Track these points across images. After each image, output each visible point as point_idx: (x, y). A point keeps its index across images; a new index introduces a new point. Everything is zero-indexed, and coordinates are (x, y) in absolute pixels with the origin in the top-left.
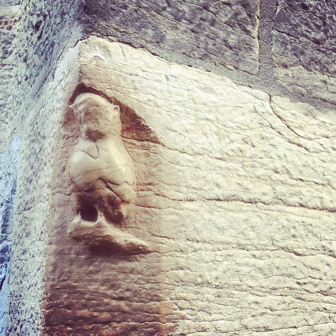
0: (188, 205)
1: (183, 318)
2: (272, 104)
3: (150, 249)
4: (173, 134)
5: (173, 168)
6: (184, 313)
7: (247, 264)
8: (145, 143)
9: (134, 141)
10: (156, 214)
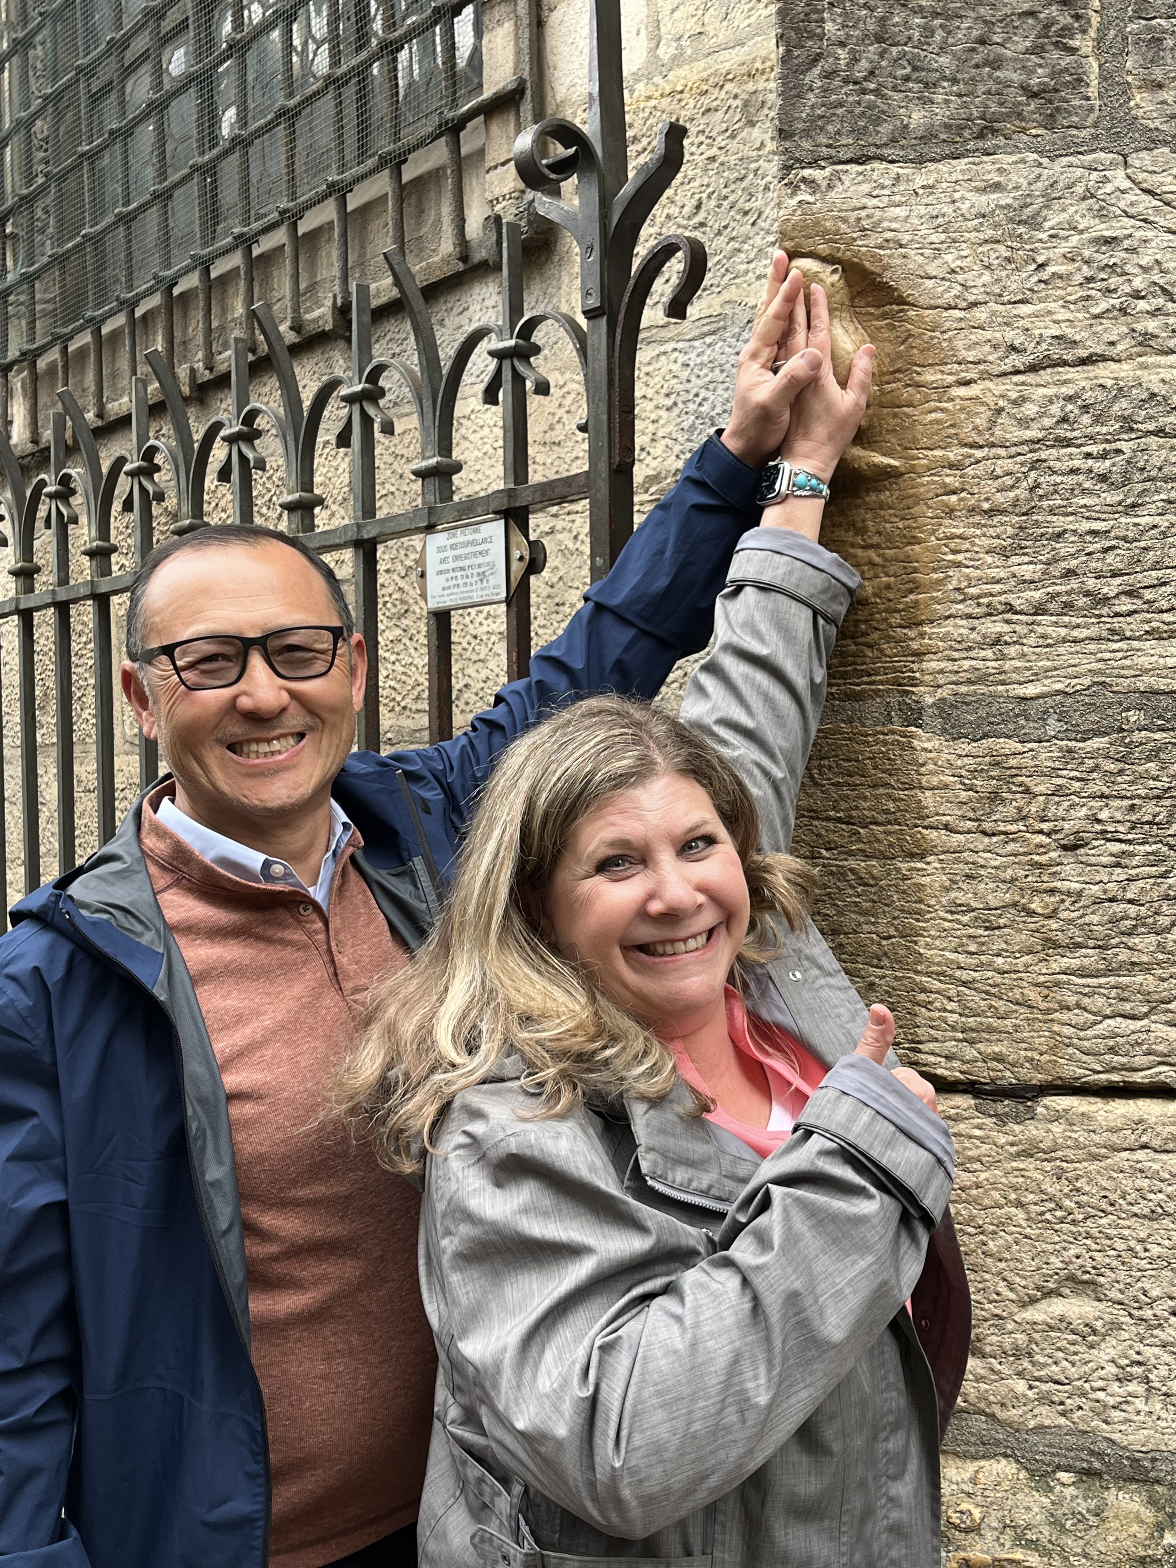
0: (962, 391)
1: (958, 565)
2: (1129, 171)
3: (903, 470)
4: (930, 283)
5: (932, 338)
6: (960, 557)
7: (1074, 471)
8: (887, 308)
9: (872, 310)
10: (909, 416)
